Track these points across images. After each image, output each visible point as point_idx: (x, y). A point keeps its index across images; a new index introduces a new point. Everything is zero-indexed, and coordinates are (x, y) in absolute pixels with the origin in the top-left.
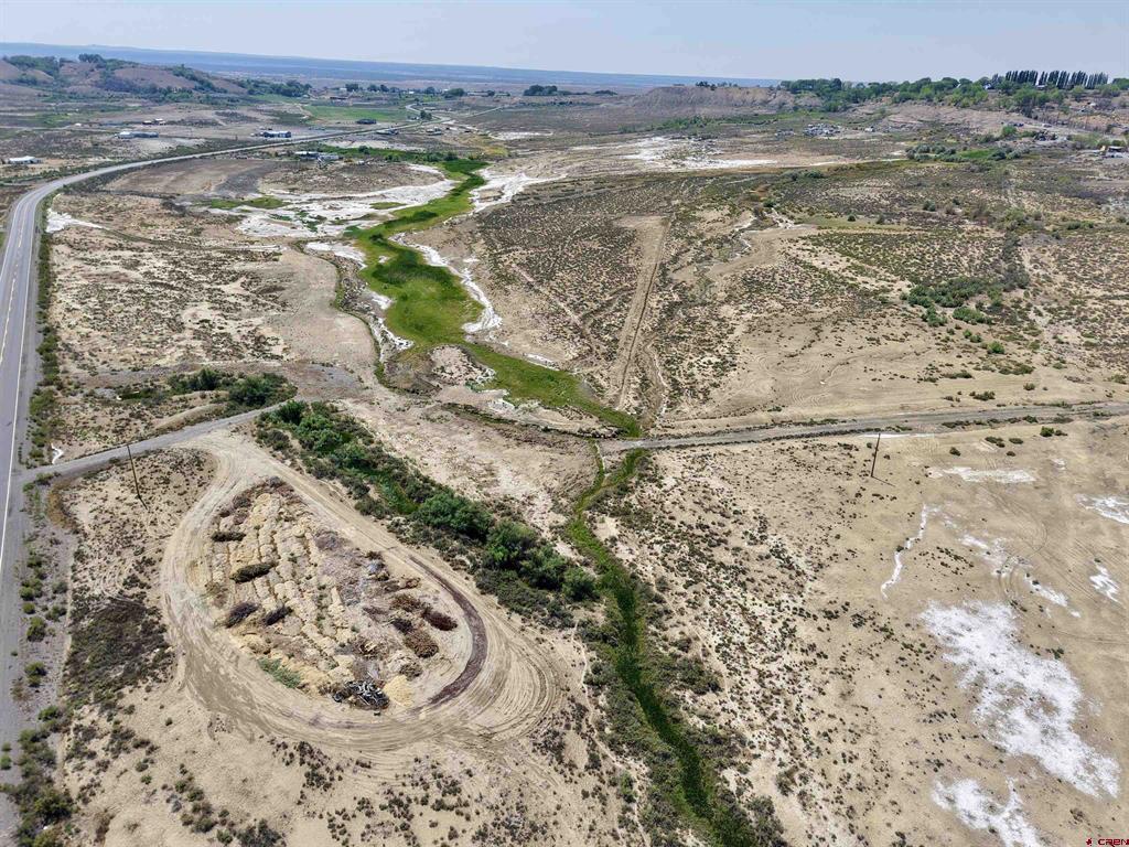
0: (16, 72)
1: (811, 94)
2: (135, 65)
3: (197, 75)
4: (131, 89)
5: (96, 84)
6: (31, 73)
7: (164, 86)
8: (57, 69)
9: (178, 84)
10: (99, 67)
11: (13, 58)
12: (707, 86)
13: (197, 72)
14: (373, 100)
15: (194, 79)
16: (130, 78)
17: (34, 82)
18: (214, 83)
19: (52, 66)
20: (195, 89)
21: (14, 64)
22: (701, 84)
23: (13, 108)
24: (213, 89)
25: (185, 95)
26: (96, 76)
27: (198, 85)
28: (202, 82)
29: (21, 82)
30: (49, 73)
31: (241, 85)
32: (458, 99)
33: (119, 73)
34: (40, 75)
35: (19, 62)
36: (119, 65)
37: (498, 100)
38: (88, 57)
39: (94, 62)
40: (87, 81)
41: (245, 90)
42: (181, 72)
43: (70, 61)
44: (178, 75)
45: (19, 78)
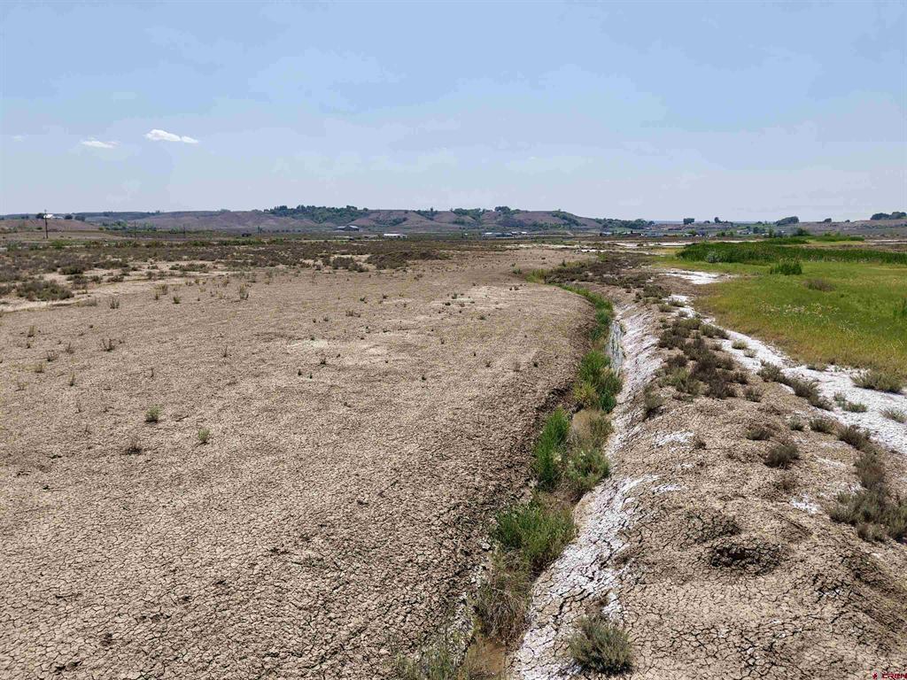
0: (454, 217)
2: (526, 212)
3: (569, 216)
5: (499, 223)
6: (463, 218)
7: (542, 222)
8: (479, 216)
9: (551, 221)
10: (505, 213)
11: (456, 210)
15: (564, 218)
16: (522, 219)
17: (463, 223)
18: (579, 221)
19: (477, 214)
21: (455, 213)
24: (577, 225)
25: (556, 226)
26: (501, 219)
27: (567, 222)
28: (570, 220)
29: (456, 223)
30: (473, 218)
31: (599, 222)
33: (516, 216)
34: (468, 218)
35: (460, 212)
36: (518, 211)
37: (836, 225)
38: (500, 208)
39: (504, 210)
40: (494, 222)
41: (601, 226)
42: (556, 214)
43: (489, 211)
44: (554, 216)
45: (455, 220)
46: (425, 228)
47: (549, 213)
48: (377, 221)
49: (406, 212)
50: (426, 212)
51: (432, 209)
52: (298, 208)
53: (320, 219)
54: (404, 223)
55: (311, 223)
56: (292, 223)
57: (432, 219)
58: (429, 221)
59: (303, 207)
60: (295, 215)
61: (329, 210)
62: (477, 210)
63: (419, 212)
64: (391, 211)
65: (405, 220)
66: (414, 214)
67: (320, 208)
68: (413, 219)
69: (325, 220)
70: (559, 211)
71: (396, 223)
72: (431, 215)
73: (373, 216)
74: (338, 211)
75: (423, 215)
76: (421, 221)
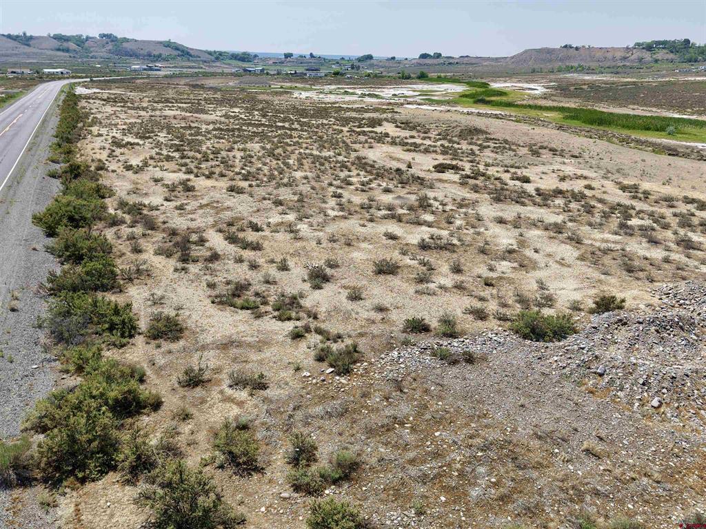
0: (56, 44)
1: (665, 51)
2: (136, 41)
3: (180, 47)
4: (134, 54)
5: (110, 51)
6: (65, 45)
7: (156, 53)
8: (84, 43)
9: (166, 52)
10: (112, 41)
11: (55, 35)
12: (571, 47)
13: (181, 45)
14: (304, 63)
15: (177, 49)
16: (133, 48)
17: (67, 50)
18: (191, 52)
19: (81, 40)
20: (178, 56)
21: (54, 39)
22: (566, 46)
26: (110, 47)
27: (180, 53)
28: (183, 51)
29: (59, 50)
30: (78, 45)
31: (210, 54)
32: (369, 62)
33: (125, 45)
34: (72, 45)
35: (58, 38)
36: (126, 40)
37: (399, 62)
38: (104, 35)
39: (109, 38)
40: (103, 50)
41: (213, 57)
42: (168, 45)
43: (93, 38)
44: (166, 47)
45: (58, 47)
46: (24, 55)
47: (160, 43)
50: (19, 36)
51: (24, 34)
57: (28, 45)
58: (26, 47)
62: (80, 36)
63: (9, 36)
66: (5, 39)
68: (6, 44)
70: (169, 42)
72: (26, 40)
75: (15, 40)
76: (16, 48)
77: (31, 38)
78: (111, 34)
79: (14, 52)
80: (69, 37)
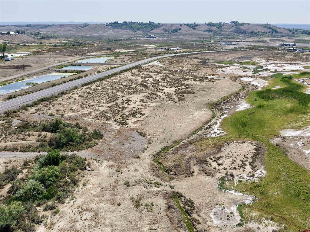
0: (207, 28)
2: (248, 24)
3: (272, 27)
4: (244, 33)
5: (232, 31)
6: (212, 28)
7: (256, 31)
8: (221, 27)
9: (262, 30)
10: (236, 25)
11: (208, 23)
13: (273, 26)
15: (270, 28)
16: (245, 29)
17: (212, 31)
18: (278, 30)
19: (220, 26)
20: (269, 32)
21: (207, 25)
23: (198, 38)
25: (264, 34)
26: (233, 29)
27: (271, 30)
28: (273, 30)
29: (208, 31)
30: (218, 28)
31: (290, 31)
33: (242, 27)
34: (215, 28)
36: (243, 24)
38: (233, 22)
39: (235, 23)
40: (230, 30)
41: (291, 33)
42: (265, 26)
43: (227, 24)
44: (264, 27)
45: (207, 29)
46: (191, 34)
47: (261, 25)
48: (165, 30)
49: (181, 25)
50: (191, 25)
51: (195, 23)
52: (124, 23)
53: (135, 29)
54: (179, 31)
55: (131, 32)
56: (121, 32)
57: (195, 29)
58: (193, 30)
59: (126, 22)
60: (122, 27)
61: (140, 24)
62: (220, 23)
63: (188, 25)
64: (172, 25)
65: (180, 29)
66: (185, 26)
67: (135, 23)
68: (185, 29)
69: (138, 30)
70: (267, 24)
71: (175, 31)
72: (194, 26)
73: (163, 27)
74: (144, 24)
75: (190, 26)
76: (188, 30)
77: (197, 25)
78: (237, 21)
79: (186, 33)
80: (215, 24)
